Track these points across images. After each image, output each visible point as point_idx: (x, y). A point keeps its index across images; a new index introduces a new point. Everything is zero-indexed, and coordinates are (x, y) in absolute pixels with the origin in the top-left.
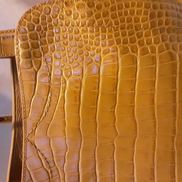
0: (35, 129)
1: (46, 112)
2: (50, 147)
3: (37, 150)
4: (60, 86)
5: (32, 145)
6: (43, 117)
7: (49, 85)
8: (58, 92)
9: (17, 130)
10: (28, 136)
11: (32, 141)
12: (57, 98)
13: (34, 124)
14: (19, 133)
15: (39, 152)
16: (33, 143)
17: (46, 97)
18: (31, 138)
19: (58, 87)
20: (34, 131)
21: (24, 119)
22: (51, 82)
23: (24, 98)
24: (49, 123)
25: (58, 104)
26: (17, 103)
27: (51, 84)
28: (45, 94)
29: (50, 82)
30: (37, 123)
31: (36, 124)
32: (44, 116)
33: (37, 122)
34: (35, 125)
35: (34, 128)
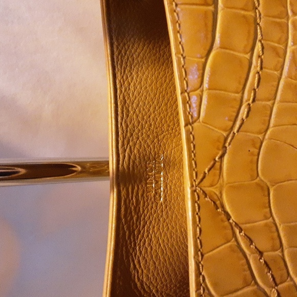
0: (222, 157)
1: (249, 104)
2: (272, 215)
3: (231, 224)
4: (288, 20)
5: (217, 208)
6: (243, 120)
7: (255, 20)
8: (283, 39)
9: (123, 193)
10: (202, 180)
11: (216, 197)
12: (281, 60)
13: (218, 141)
14: (128, 201)
15: (237, 231)
16: (218, 203)
17: (248, 56)
18: (212, 186)
19: (280, 24)
20: (218, 164)
21: (186, 125)
22: (260, 8)
23: (184, 58)
24: (261, 137)
25: (283, 77)
26: (122, 119)
27: (260, 15)
28: (245, 47)
29: (256, 8)
30: (226, 139)
31: (222, 140)
32: (244, 117)
33: (225, 134)
34: (221, 145)
35: (219, 155)
